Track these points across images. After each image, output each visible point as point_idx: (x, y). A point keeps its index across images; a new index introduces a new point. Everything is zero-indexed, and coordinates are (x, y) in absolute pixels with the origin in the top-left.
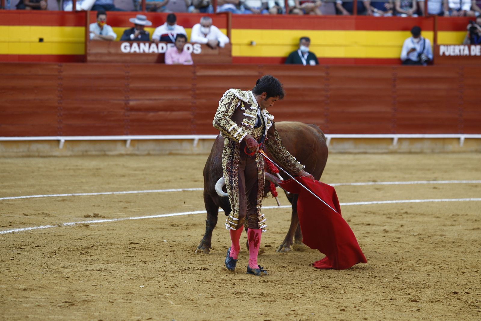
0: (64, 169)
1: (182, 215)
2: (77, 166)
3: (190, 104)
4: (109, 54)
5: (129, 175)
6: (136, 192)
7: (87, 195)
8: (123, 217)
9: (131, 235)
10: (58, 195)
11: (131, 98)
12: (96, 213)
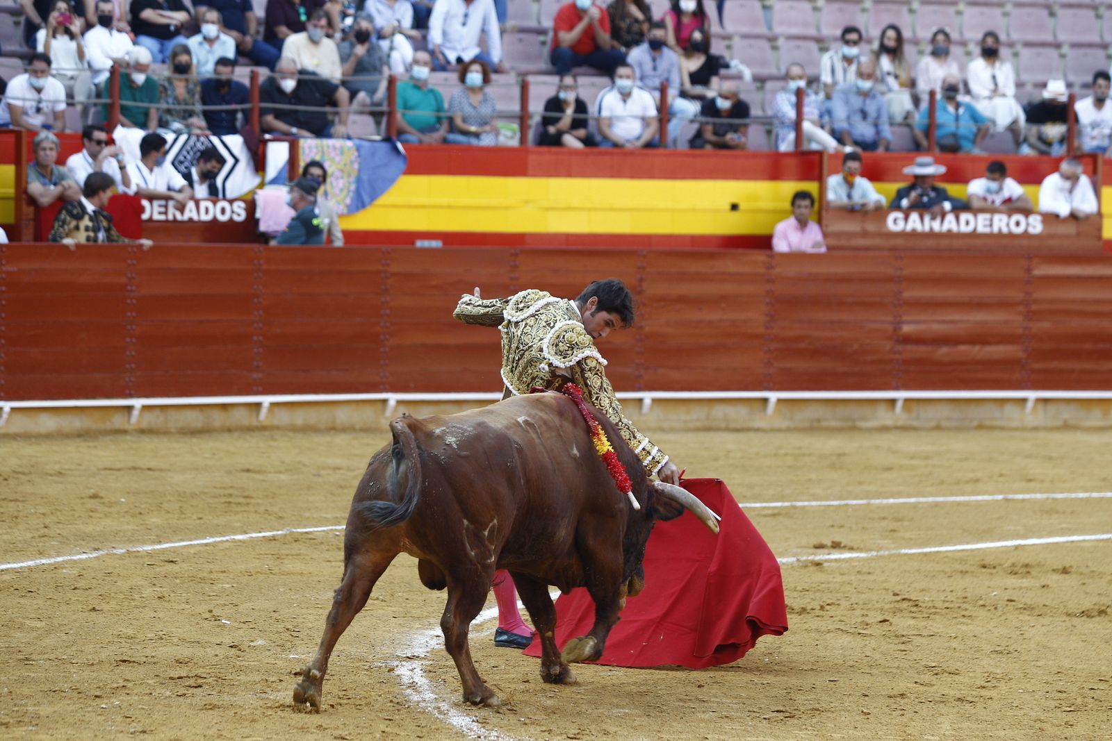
0: (775, 455)
1: (1002, 547)
2: (800, 448)
3: (1020, 331)
4: (865, 234)
5: (901, 468)
6: (913, 500)
7: (820, 506)
8: (888, 549)
9: (904, 583)
10: (765, 505)
11: (905, 318)
12: (837, 539)
